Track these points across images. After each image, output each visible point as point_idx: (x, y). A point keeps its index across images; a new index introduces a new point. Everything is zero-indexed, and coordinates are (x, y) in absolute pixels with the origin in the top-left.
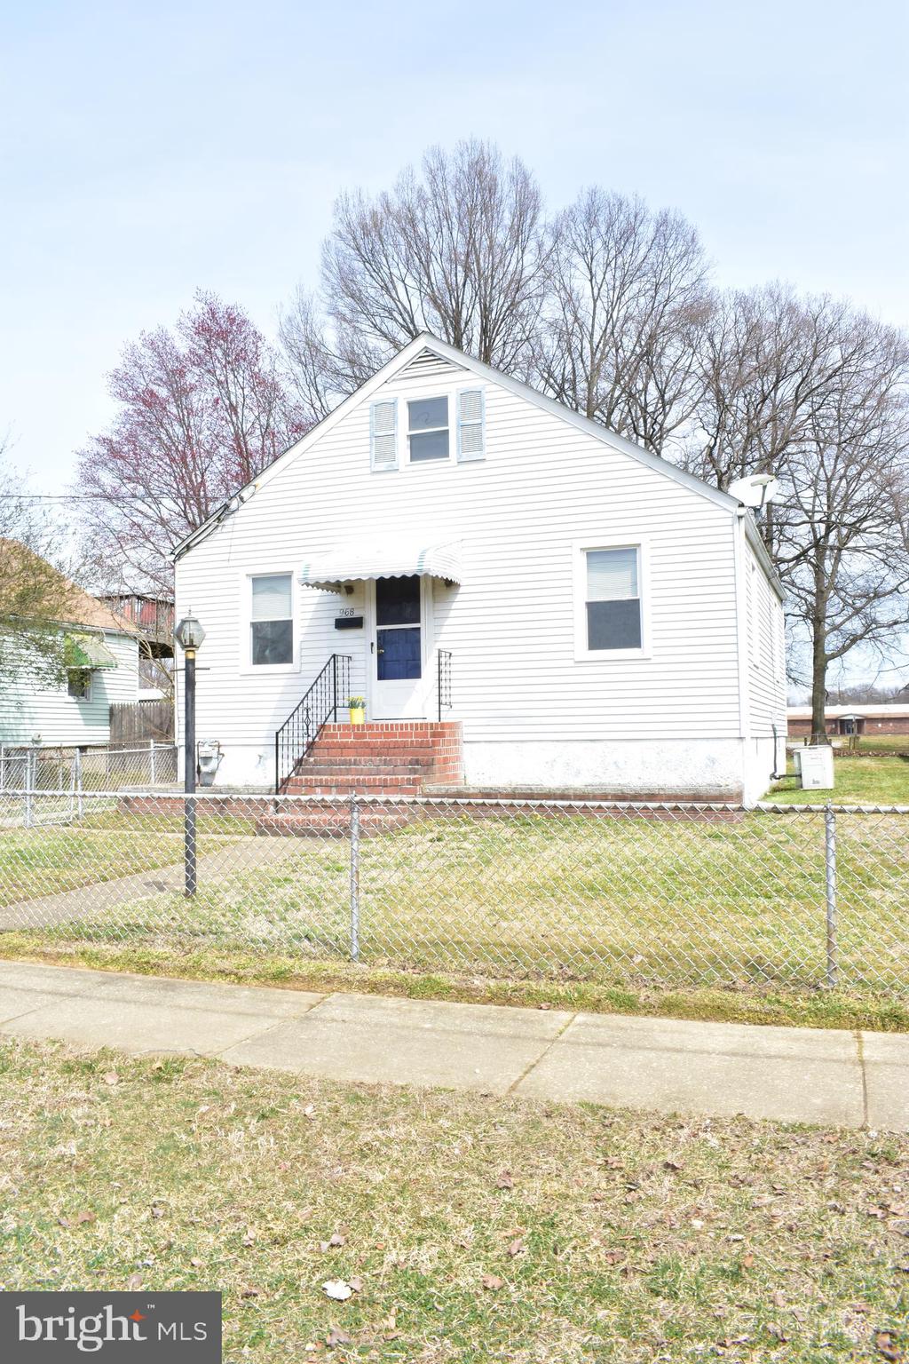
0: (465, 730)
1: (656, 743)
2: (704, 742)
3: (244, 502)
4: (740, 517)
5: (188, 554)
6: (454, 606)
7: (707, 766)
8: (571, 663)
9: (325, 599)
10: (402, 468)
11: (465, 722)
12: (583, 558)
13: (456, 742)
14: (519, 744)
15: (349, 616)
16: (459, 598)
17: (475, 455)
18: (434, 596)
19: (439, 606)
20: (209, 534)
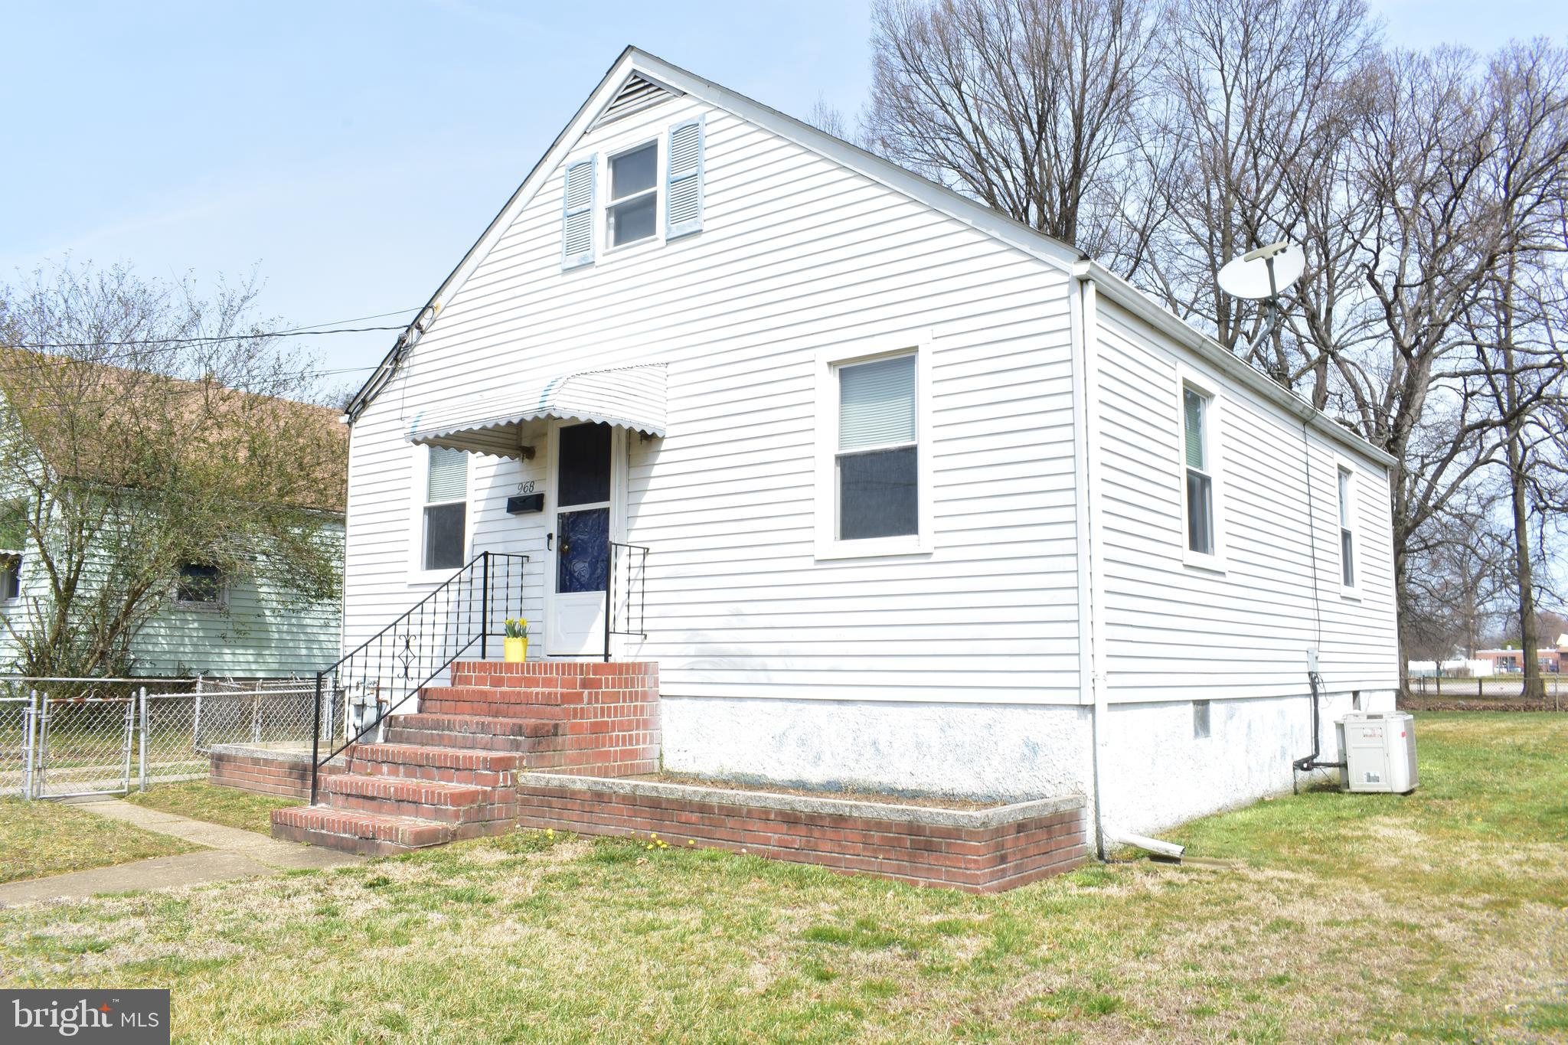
0: (662, 676)
1: (939, 710)
2: (1020, 711)
3: (422, 332)
4: (1083, 281)
5: (365, 413)
6: (656, 471)
7: (1024, 757)
8: (809, 563)
9: (504, 469)
10: (599, 260)
11: (663, 663)
12: (833, 381)
13: (645, 696)
14: (736, 703)
15: (528, 494)
16: (662, 457)
17: (688, 226)
18: (629, 457)
19: (635, 473)
20: (386, 383)
